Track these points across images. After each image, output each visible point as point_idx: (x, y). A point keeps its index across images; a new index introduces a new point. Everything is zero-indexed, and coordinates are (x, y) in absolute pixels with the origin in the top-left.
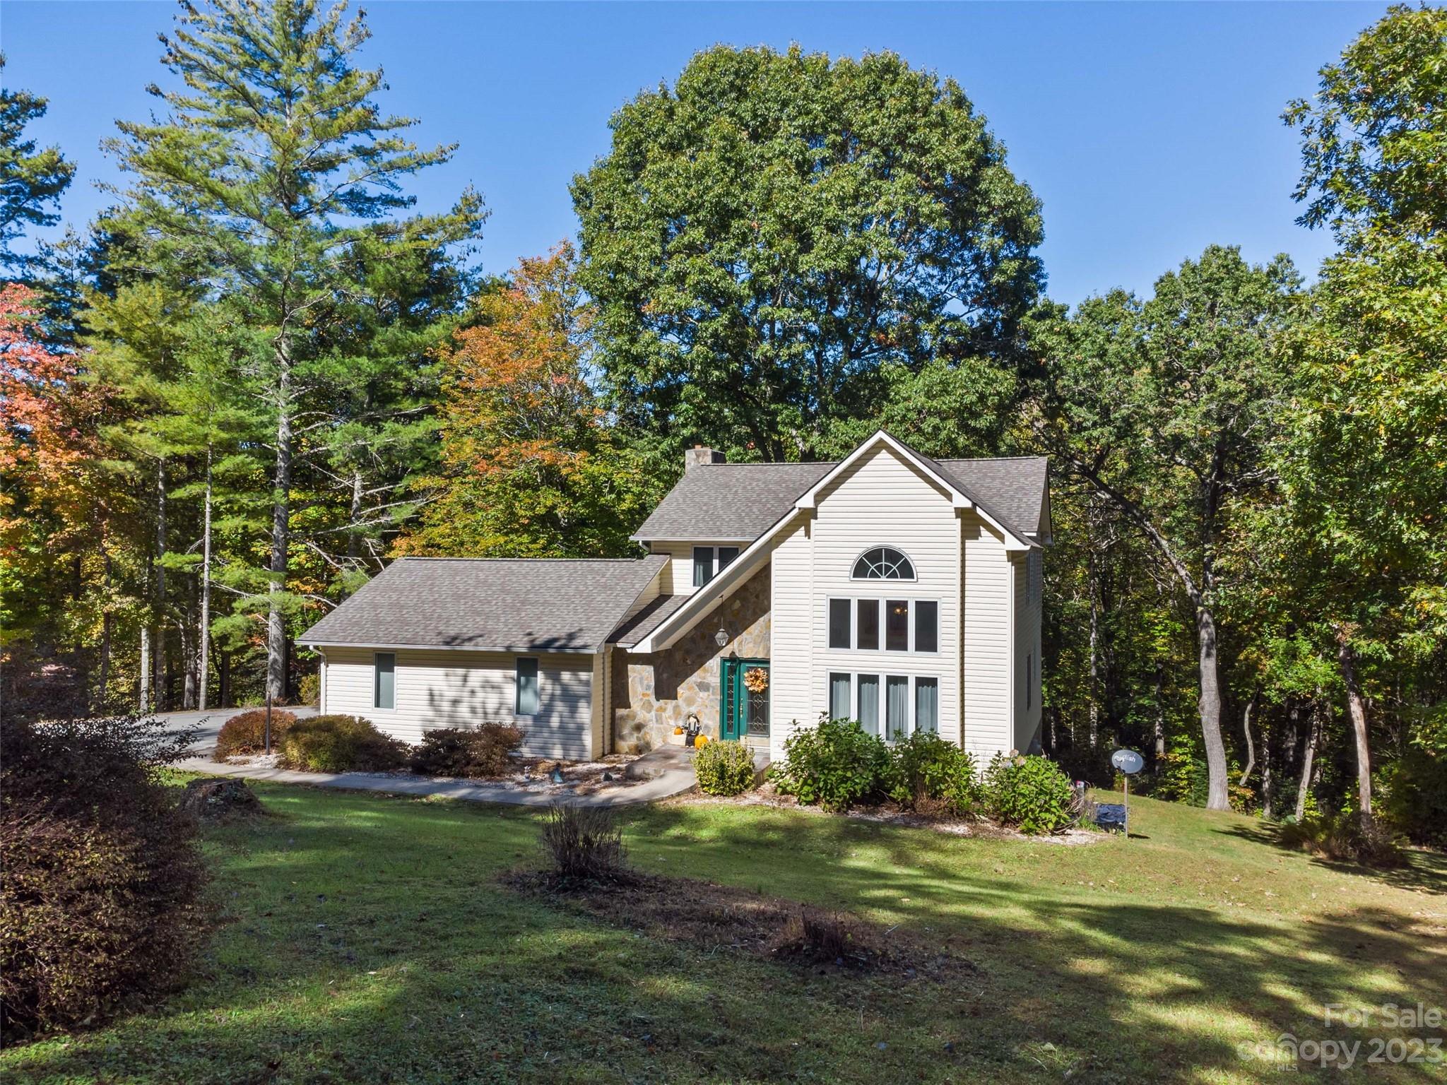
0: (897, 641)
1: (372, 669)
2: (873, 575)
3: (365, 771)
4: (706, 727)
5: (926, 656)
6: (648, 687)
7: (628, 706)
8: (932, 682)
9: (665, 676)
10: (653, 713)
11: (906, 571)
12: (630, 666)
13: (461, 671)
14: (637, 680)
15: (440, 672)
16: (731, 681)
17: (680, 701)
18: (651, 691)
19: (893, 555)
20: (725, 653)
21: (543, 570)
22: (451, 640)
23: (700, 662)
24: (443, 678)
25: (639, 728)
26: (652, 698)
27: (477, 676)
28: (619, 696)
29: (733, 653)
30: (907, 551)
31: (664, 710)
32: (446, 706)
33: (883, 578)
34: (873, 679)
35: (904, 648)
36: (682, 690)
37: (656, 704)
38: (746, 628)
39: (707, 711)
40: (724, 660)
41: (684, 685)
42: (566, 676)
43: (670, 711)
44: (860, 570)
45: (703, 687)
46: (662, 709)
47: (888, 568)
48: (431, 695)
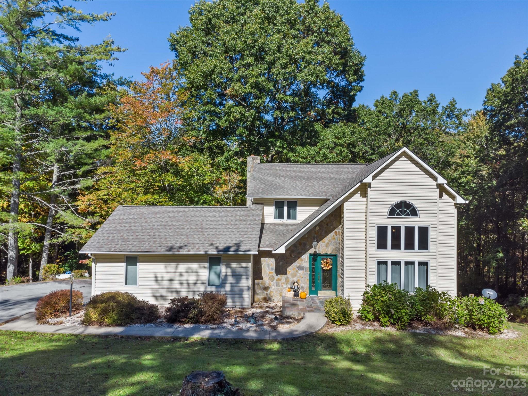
0: (410, 246)
1: (124, 264)
2: (398, 215)
3: (141, 323)
4: (302, 287)
5: (423, 253)
6: (272, 269)
7: (261, 278)
8: (426, 264)
9: (281, 263)
10: (275, 281)
11: (414, 213)
12: (262, 259)
13: (174, 265)
14: (266, 265)
15: (162, 265)
16: (313, 265)
17: (289, 275)
18: (274, 271)
19: (408, 205)
20: (312, 251)
21: (202, 212)
22: (171, 249)
23: (299, 256)
24: (164, 268)
25: (266, 288)
26: (274, 274)
27: (183, 267)
28: (257, 274)
29: (315, 251)
30: (414, 203)
31: (281, 280)
32: (166, 283)
33: (403, 216)
34: (399, 263)
35: (413, 248)
36: (290, 269)
37: (276, 277)
38: (322, 240)
39: (302, 279)
40: (311, 255)
41: (290, 267)
42: (234, 265)
43: (283, 280)
44: (392, 213)
45: (301, 268)
46: (279, 280)
47: (405, 211)
48: (156, 277)
